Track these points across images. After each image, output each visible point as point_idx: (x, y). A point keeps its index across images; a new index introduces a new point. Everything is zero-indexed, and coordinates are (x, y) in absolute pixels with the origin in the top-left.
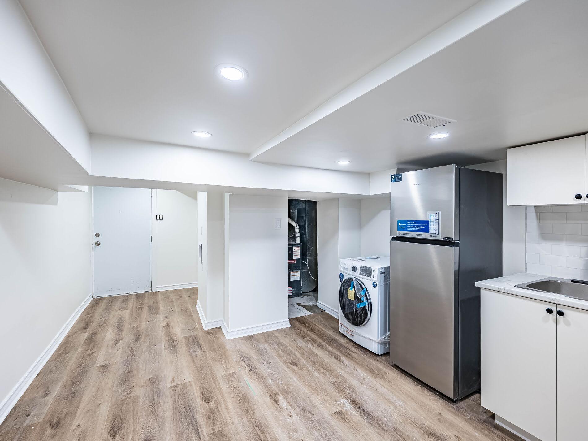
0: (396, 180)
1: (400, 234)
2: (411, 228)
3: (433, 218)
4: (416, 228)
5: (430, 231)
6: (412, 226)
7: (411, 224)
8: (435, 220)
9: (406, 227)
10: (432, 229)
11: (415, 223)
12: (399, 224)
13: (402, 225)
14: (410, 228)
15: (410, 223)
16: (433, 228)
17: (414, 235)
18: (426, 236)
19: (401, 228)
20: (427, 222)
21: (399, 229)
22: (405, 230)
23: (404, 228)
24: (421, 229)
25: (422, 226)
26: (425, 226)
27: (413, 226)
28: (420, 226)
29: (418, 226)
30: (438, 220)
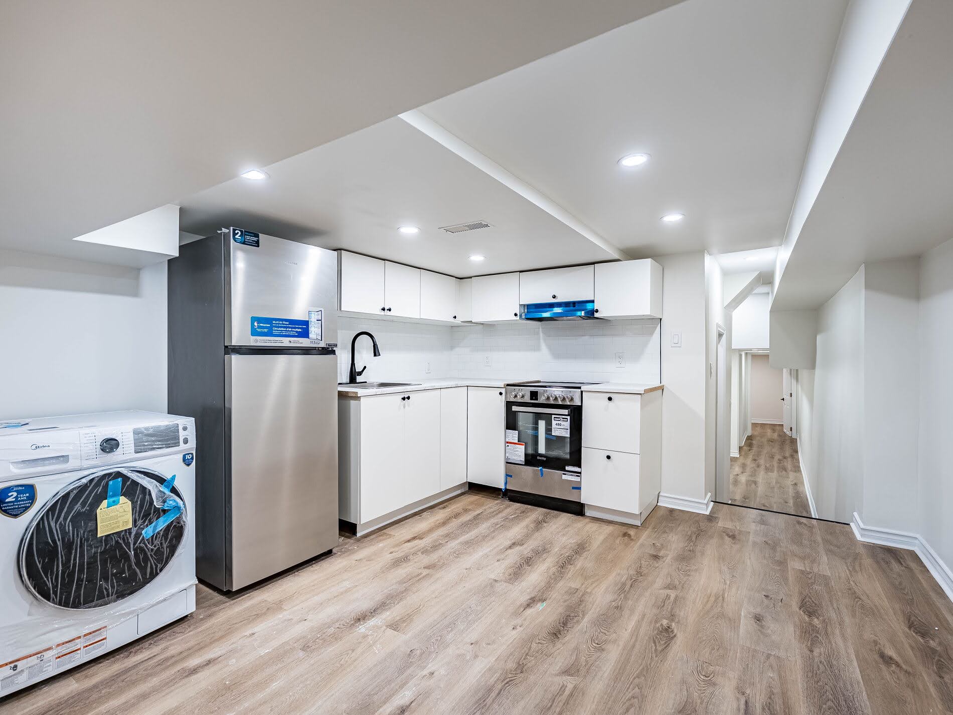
0: (245, 241)
1: (256, 341)
2: (280, 330)
3: (313, 319)
4: (288, 331)
5: (310, 336)
6: (281, 327)
7: (280, 324)
8: (317, 320)
9: (270, 329)
10: (313, 332)
11: (288, 323)
12: (256, 324)
13: (261, 325)
14: (278, 330)
15: (278, 322)
16: (314, 331)
17: (286, 342)
18: (304, 342)
19: (259, 330)
20: (306, 323)
21: (254, 333)
22: (270, 334)
23: (266, 330)
24: (297, 332)
25: (299, 328)
26: (302, 329)
27: (284, 327)
28: (295, 328)
29: (292, 328)
30: (321, 320)
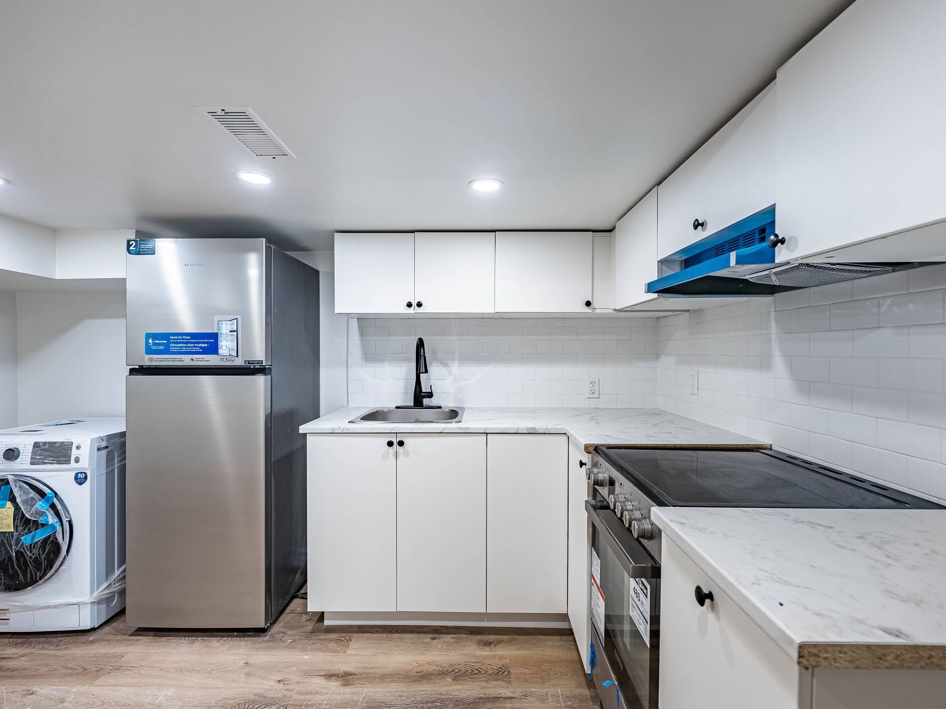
0: (139, 251)
1: (151, 360)
2: (179, 347)
3: (225, 329)
4: (190, 347)
5: (220, 351)
6: (180, 343)
7: (180, 339)
8: (231, 332)
9: (167, 346)
10: (224, 347)
11: (189, 338)
12: (150, 341)
13: (157, 341)
14: (177, 347)
15: (176, 337)
16: (226, 346)
17: (186, 360)
18: (210, 360)
19: (154, 348)
20: (215, 336)
21: (149, 351)
22: (166, 351)
23: (162, 348)
24: (201, 348)
25: (203, 343)
26: (210, 342)
27: (184, 343)
28: (198, 343)
29: (194, 343)
30: (237, 331)
